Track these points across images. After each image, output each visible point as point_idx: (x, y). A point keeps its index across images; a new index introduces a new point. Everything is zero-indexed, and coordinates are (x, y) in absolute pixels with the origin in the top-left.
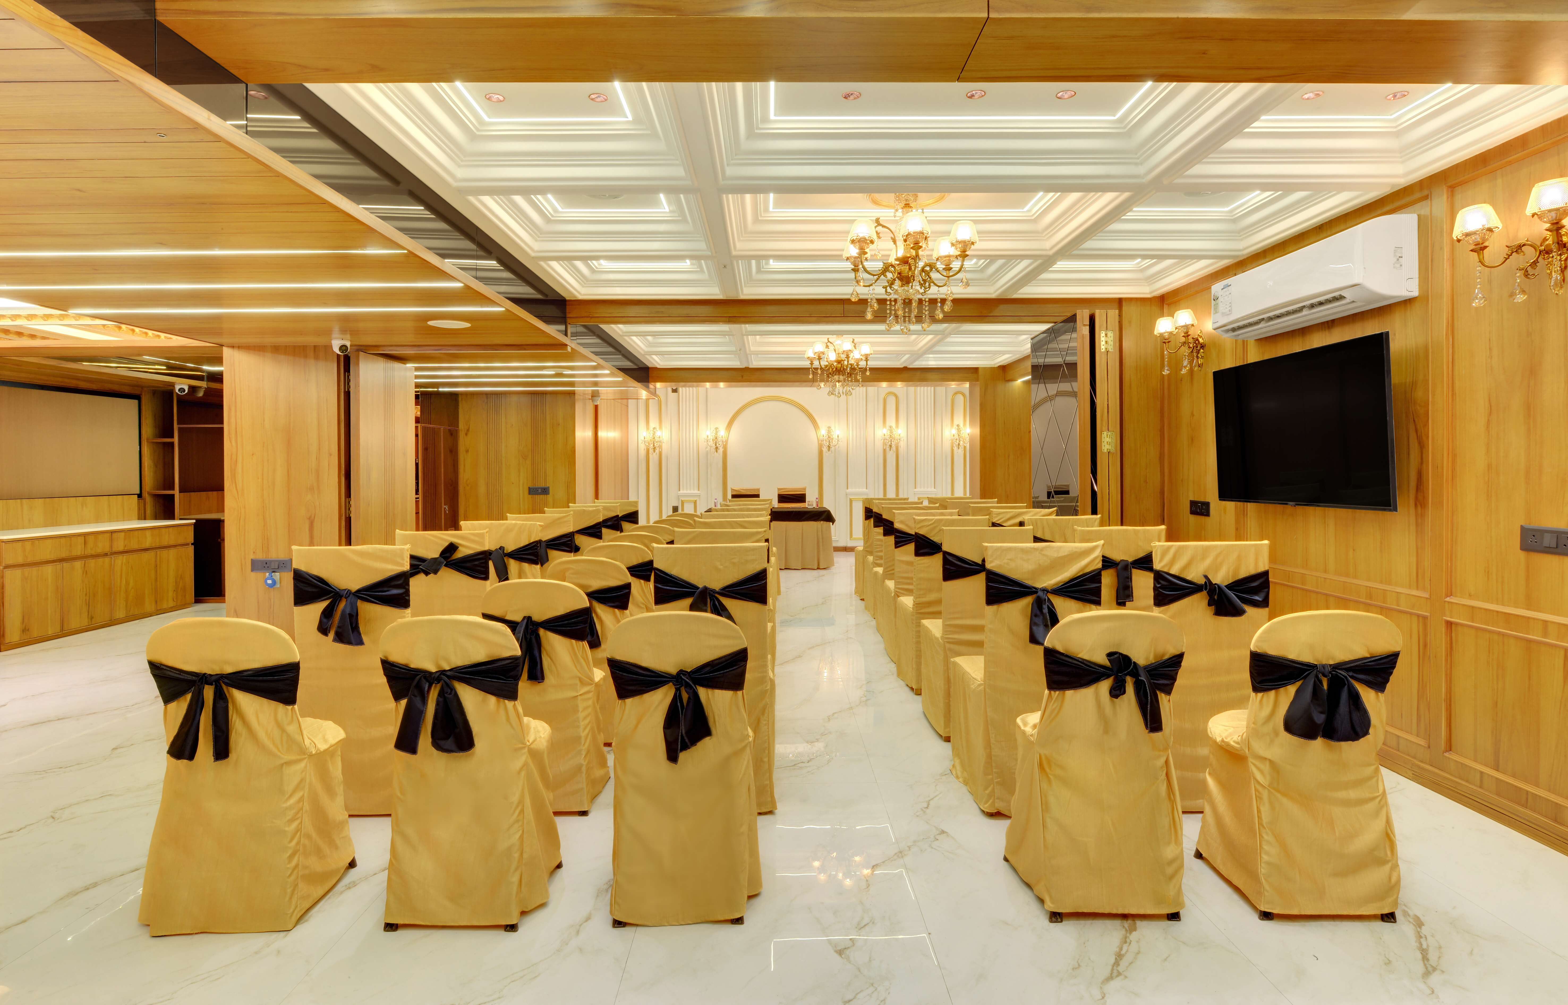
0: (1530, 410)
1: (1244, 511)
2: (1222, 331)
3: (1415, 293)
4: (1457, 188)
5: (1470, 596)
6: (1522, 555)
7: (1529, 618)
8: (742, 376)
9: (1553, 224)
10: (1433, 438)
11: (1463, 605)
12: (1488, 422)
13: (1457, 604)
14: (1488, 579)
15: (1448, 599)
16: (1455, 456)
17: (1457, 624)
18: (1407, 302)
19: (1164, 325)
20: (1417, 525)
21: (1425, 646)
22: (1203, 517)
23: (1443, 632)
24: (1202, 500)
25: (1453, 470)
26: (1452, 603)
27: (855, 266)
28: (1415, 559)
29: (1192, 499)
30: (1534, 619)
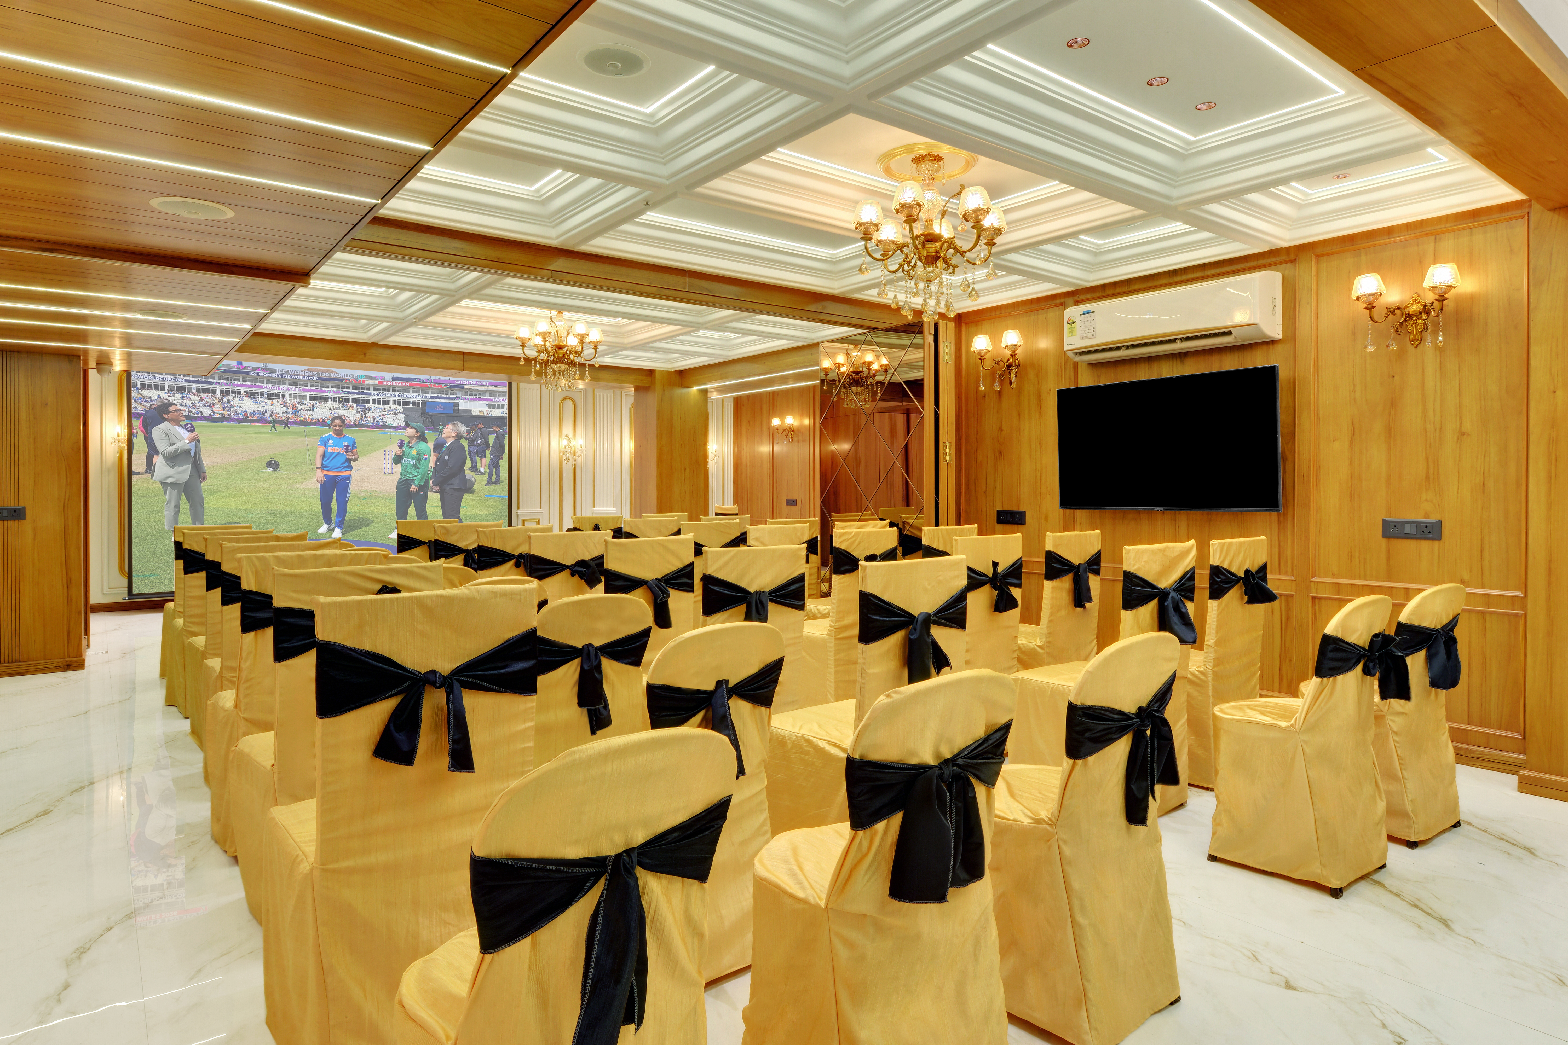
0: (1390, 432)
1: (1074, 518)
2: (1073, 353)
3: (1280, 337)
4: (1322, 258)
5: (1334, 576)
6: (1384, 541)
7: (1392, 587)
8: (365, 354)
9: (1440, 296)
10: (1299, 453)
11: (1329, 583)
12: (1352, 441)
13: (1323, 582)
14: (1351, 561)
15: (1313, 580)
16: (1318, 468)
17: (1320, 598)
18: (1273, 342)
19: (981, 343)
20: (1279, 522)
21: (1288, 619)
22: (1016, 526)
23: (1310, 606)
24: (1014, 509)
25: (1318, 477)
26: (1318, 582)
27: (865, 234)
28: (1277, 550)
29: (1000, 509)
30: (1397, 588)
